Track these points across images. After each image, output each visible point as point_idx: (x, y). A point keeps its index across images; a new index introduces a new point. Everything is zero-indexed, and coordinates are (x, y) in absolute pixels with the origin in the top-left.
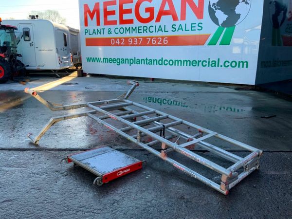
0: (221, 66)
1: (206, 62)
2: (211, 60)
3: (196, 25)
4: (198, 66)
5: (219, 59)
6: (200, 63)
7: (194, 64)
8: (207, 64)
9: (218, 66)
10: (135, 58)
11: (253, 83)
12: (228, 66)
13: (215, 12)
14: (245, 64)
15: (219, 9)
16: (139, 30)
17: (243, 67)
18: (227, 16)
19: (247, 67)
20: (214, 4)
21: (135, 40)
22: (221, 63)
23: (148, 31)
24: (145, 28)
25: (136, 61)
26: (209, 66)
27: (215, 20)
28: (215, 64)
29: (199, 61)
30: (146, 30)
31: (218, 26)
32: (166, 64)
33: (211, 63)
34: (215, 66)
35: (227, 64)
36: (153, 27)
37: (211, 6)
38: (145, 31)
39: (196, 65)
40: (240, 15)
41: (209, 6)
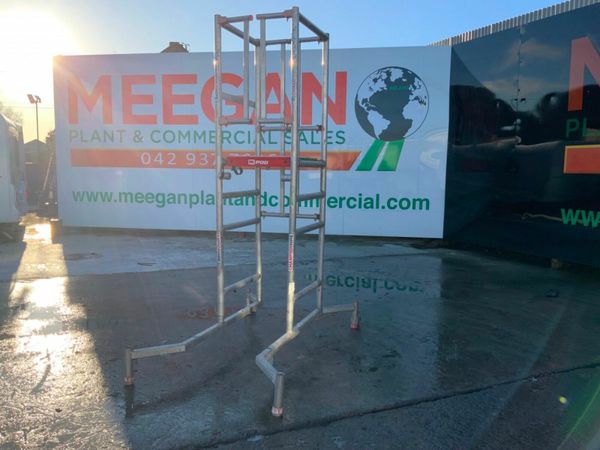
0: (383, 207)
1: (355, 200)
2: (363, 198)
3: (334, 135)
4: (340, 207)
5: (378, 196)
6: (344, 202)
7: (332, 204)
8: (357, 203)
9: (377, 207)
10: (202, 192)
11: (440, 235)
12: (396, 206)
13: (367, 114)
14: (423, 203)
15: (374, 109)
16: (211, 137)
17: (421, 208)
18: (388, 122)
19: (428, 208)
20: (364, 101)
21: (203, 156)
22: (383, 202)
23: (232, 139)
24: (226, 135)
25: (205, 199)
26: (360, 207)
27: (368, 128)
28: (371, 203)
29: (341, 199)
30: (228, 139)
31: (374, 139)
32: (274, 203)
33: (363, 202)
34: (372, 207)
35: (393, 204)
36: (243, 133)
37: (360, 103)
38: (225, 141)
39: (335, 206)
40: (411, 121)
41: (357, 103)
